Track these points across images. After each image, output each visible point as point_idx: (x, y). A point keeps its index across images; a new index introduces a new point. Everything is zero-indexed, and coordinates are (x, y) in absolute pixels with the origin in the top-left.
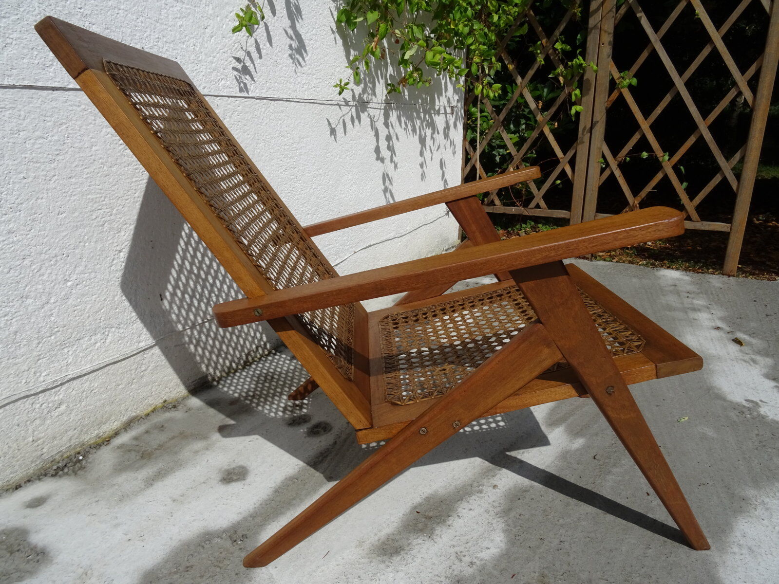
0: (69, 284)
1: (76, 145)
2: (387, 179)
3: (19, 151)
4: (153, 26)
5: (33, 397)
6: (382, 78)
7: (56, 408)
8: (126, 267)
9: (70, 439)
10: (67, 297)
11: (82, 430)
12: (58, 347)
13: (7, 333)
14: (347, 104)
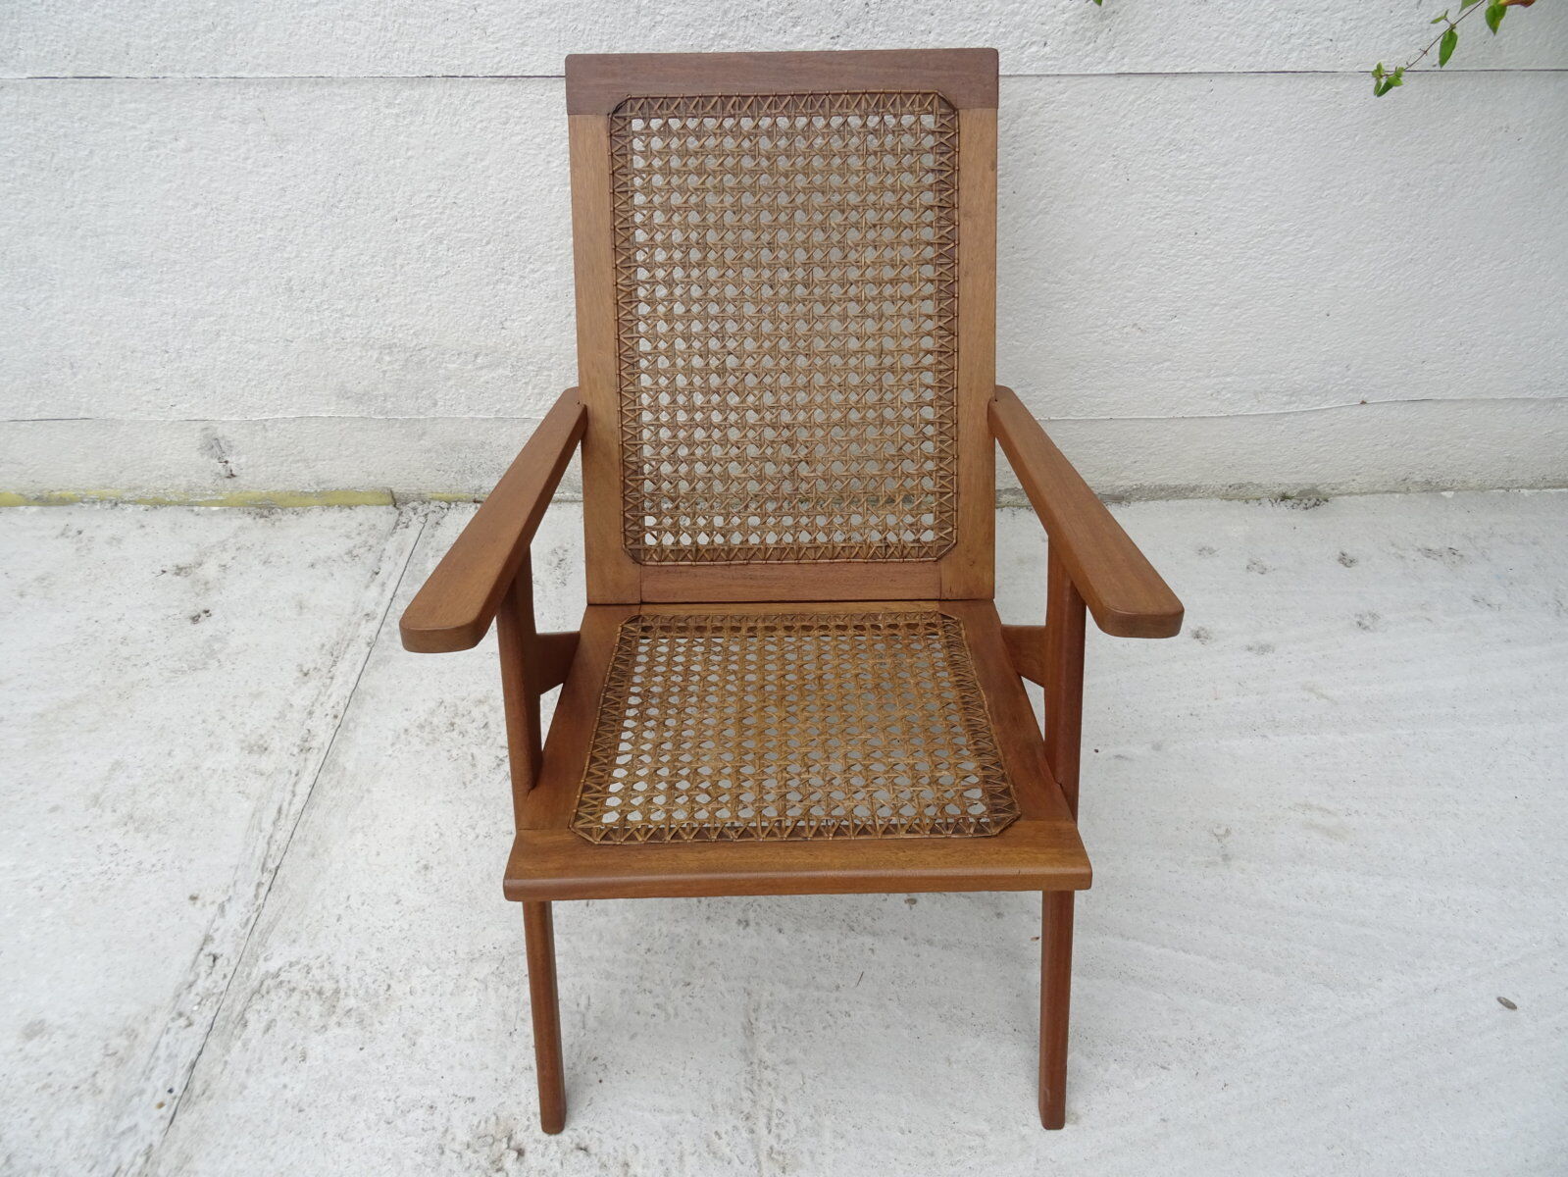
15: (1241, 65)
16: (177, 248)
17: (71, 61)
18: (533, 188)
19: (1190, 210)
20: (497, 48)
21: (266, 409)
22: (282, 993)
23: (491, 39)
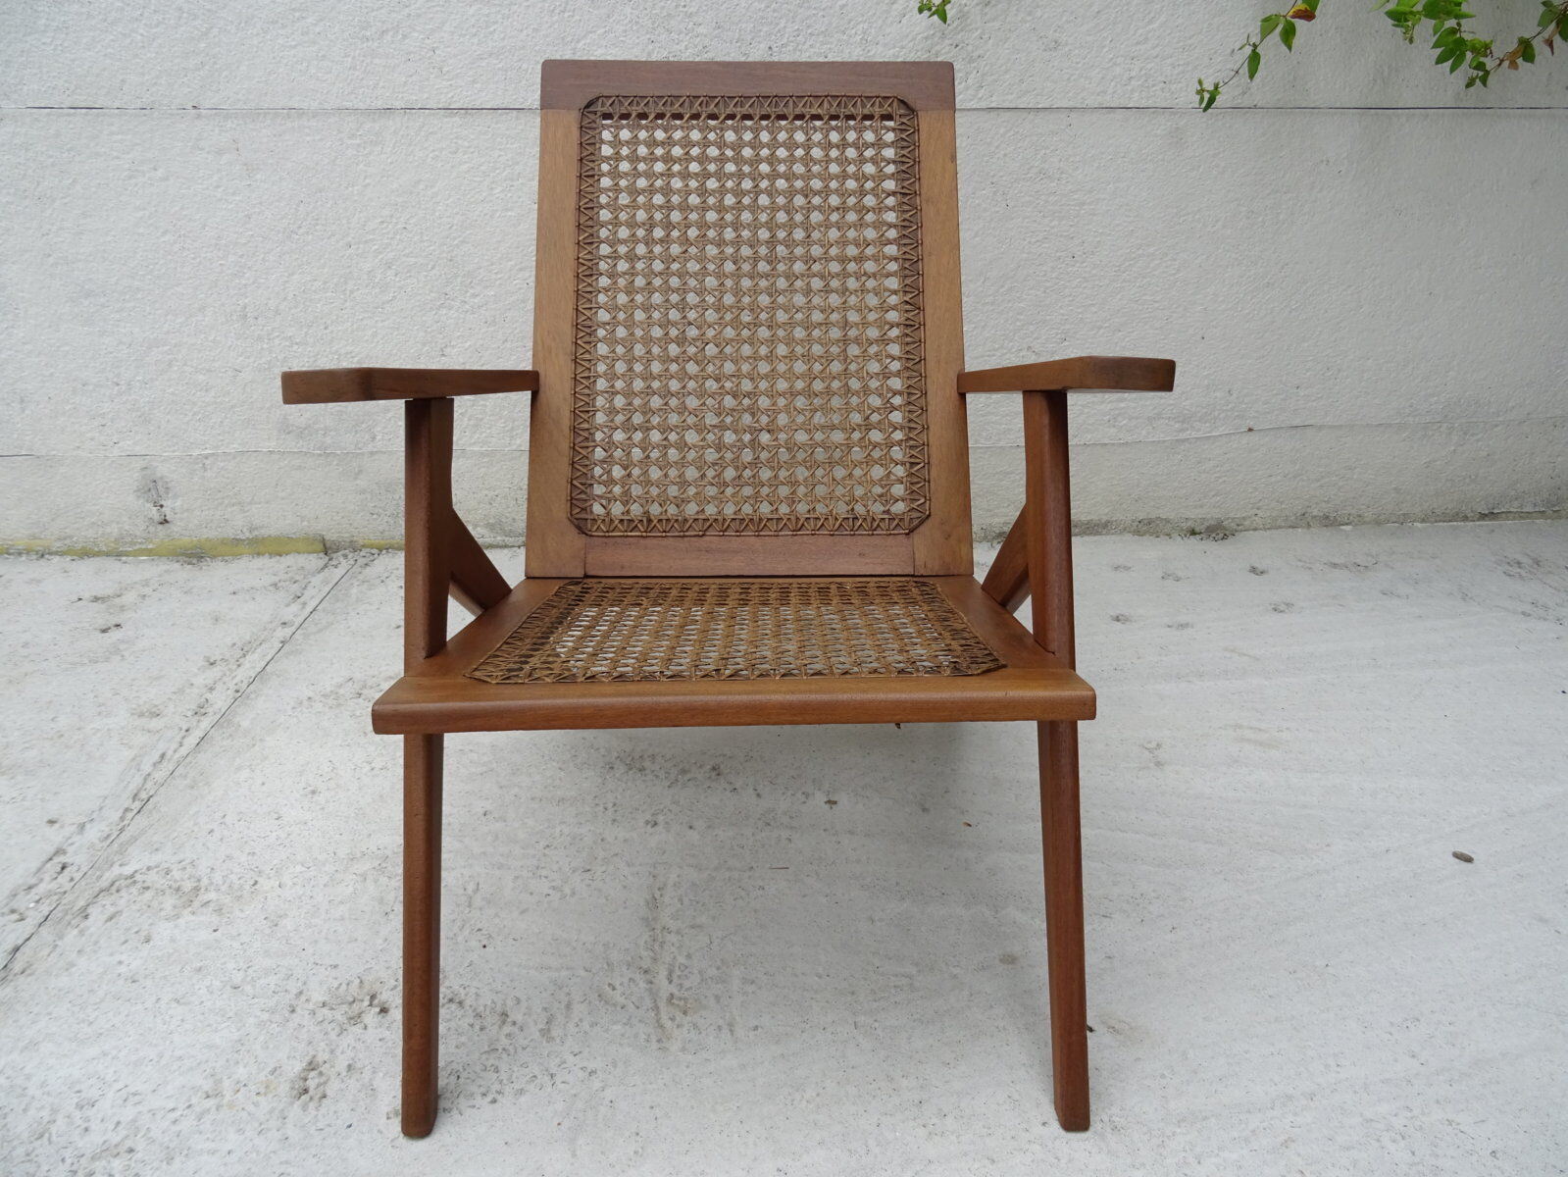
15: (1091, 102)
16: (141, 275)
17: (69, 96)
18: (477, 212)
19: (1065, 234)
20: (451, 85)
21: (208, 446)
22: (134, 890)
23: (446, 77)
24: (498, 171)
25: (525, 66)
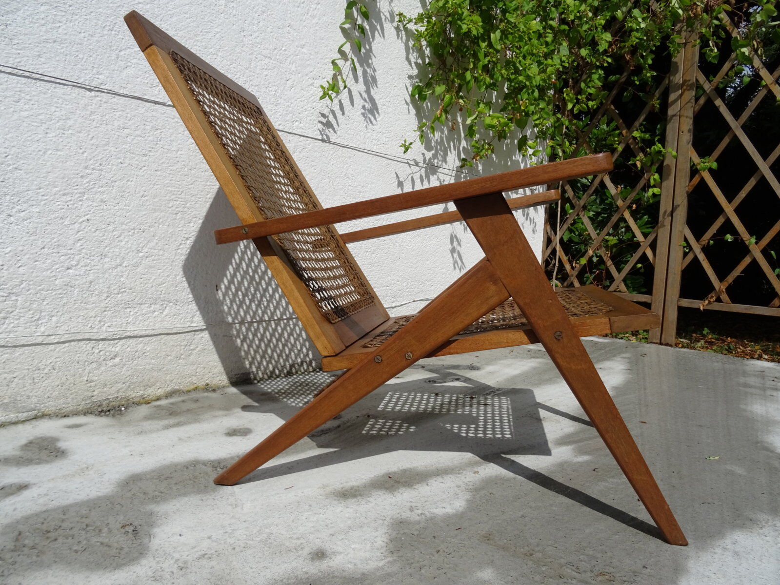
0: (141, 254)
1: (166, 147)
2: (455, 240)
3: (121, 142)
4: (243, 72)
5: (94, 342)
6: (455, 149)
7: (112, 358)
8: (190, 254)
9: (118, 391)
10: (136, 265)
11: (129, 386)
12: (122, 305)
13: (84, 280)
14: (417, 164)
23: (15, 46)
24: (53, 121)
25: (81, 56)
